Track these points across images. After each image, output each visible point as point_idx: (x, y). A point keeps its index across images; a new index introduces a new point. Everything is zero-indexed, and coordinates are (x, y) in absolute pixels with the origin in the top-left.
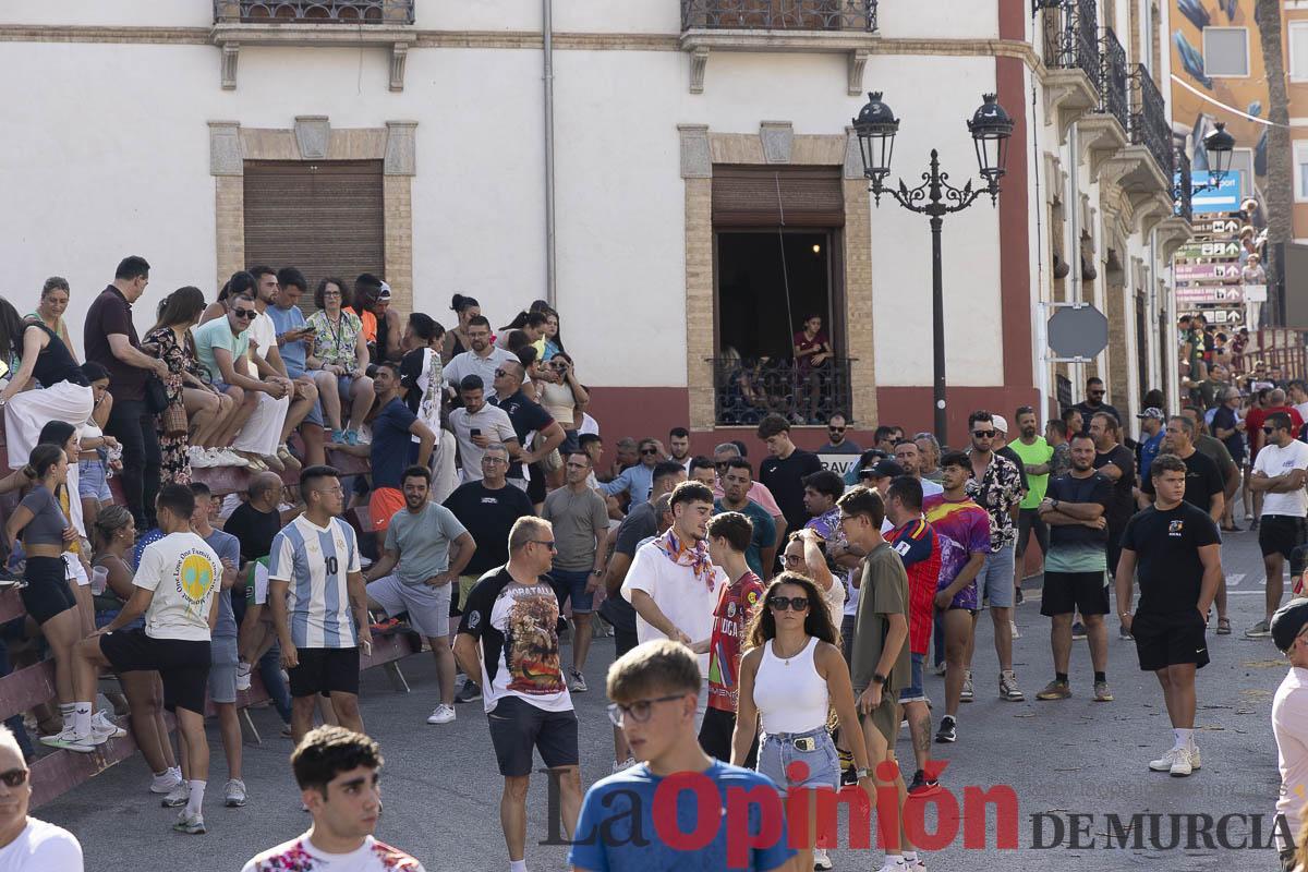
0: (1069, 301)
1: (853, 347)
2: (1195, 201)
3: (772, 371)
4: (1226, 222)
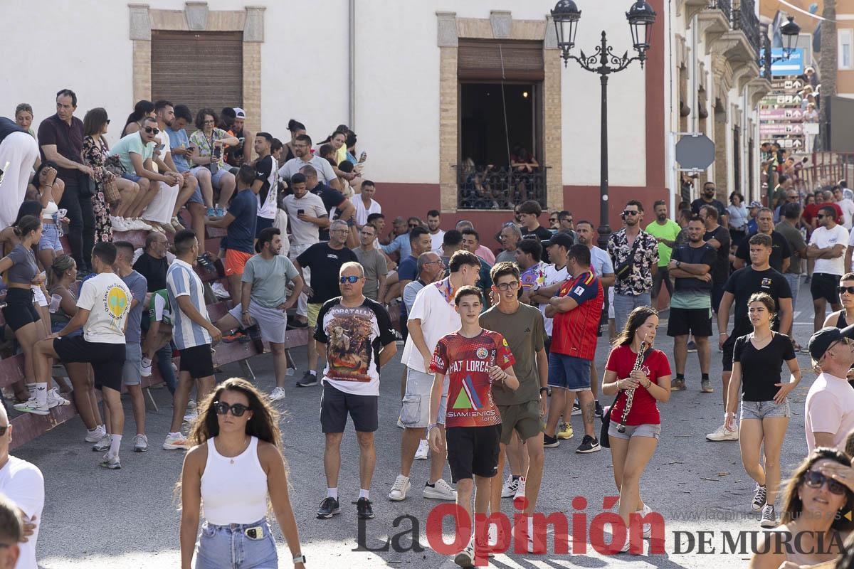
0: (690, 132)
1: (548, 159)
2: (774, 68)
3: (495, 174)
4: (794, 82)
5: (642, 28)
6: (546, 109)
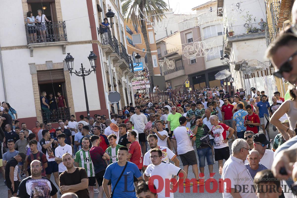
1: (70, 105)
2: (134, 69)
4: (141, 73)
5: (93, 61)
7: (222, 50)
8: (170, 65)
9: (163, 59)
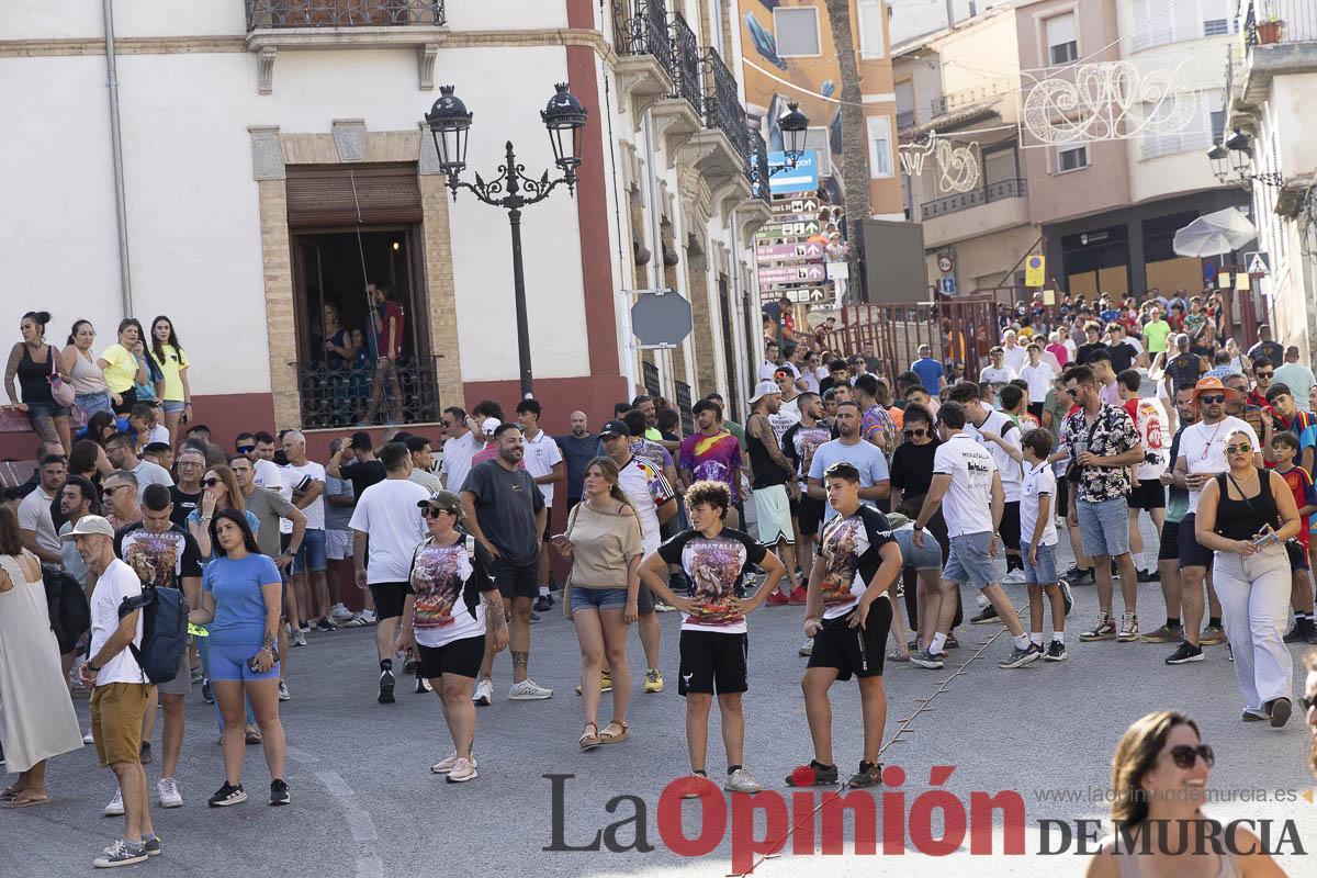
0: (652, 288)
1: (437, 344)
2: (774, 182)
4: (805, 202)
5: (567, 135)
6: (429, 267)
7: (1221, 110)
8: (953, 173)
9: (922, 137)
